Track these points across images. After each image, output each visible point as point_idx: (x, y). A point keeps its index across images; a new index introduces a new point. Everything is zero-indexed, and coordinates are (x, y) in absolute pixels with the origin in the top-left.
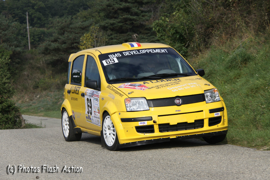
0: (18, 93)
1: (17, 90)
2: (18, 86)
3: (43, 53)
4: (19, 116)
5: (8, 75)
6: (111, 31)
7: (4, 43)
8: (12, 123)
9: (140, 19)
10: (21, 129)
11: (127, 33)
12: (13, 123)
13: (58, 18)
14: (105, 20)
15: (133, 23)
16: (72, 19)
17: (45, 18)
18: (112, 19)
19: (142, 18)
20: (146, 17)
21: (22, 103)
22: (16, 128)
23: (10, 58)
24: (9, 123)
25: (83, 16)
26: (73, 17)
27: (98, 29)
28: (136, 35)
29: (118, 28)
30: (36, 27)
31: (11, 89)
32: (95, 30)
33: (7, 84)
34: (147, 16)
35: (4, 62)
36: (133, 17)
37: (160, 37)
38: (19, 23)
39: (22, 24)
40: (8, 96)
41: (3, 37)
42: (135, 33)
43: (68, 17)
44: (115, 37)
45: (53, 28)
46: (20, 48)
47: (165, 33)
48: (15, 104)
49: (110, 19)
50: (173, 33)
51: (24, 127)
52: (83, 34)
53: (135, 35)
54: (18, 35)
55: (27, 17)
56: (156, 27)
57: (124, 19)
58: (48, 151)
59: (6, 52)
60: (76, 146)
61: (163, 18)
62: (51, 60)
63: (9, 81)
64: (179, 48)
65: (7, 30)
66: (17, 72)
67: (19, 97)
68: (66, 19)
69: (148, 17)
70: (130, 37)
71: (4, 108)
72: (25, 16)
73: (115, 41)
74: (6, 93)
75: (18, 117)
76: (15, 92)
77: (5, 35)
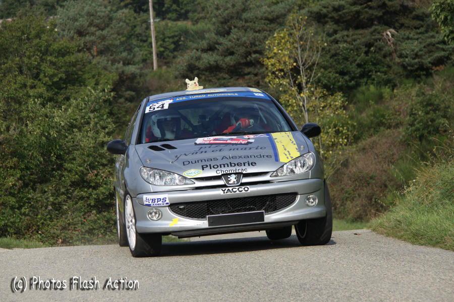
3: (184, 77)
5: (110, 126)
6: (335, 23)
7: (101, 56)
11: (370, 26)
15: (384, 4)
23: (114, 88)
24: (111, 232)
27: (306, 21)
28: (393, 31)
29: (350, 17)
30: (169, 19)
32: (298, 22)
35: (100, 98)
37: (448, 36)
38: (132, 11)
39: (139, 13)
40: (109, 171)
41: (99, 43)
42: (390, 27)
44: (343, 38)
45: (206, 20)
46: (134, 66)
52: (272, 31)
53: (390, 32)
54: (130, 37)
56: (438, 12)
58: (198, 291)
59: (105, 75)
63: (110, 139)
65: (108, 27)
70: (378, 36)
71: (101, 198)
73: (343, 47)
77: (103, 38)
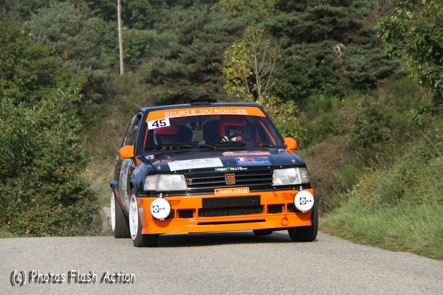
0: (97, 162)
1: (94, 156)
2: (97, 148)
3: (148, 82)
4: (97, 209)
5: (78, 126)
6: (289, 37)
7: (72, 61)
8: (82, 223)
9: (350, 13)
10: (101, 235)
11: (321, 40)
12: (85, 223)
13: (181, 9)
14: (278, 14)
15: (334, 21)
16: (209, 11)
17: (155, 10)
18: (292, 13)
19: (355, 10)
20: (364, 8)
21: (103, 184)
22: (91, 235)
23: (83, 90)
24: (76, 224)
25: (232, 6)
26: (210, 9)
27: (263, 33)
28: (342, 45)
29: (303, 32)
30: (136, 28)
31: (82, 154)
32: (255, 34)
33: (75, 143)
34: (365, 6)
35: (69, 99)
36: (336, 8)
37: (392, 52)
38: (102, 19)
39: (108, 21)
41: (70, 48)
42: (340, 42)
43: (201, 7)
44: (296, 50)
45: (171, 30)
46: (102, 71)
47: (402, 42)
48: (89, 185)
49: (287, 13)
50: (420, 43)
51: (107, 232)
52: (230, 42)
53: (340, 46)
54: (99, 43)
55: (119, 8)
56: (383, 30)
57: (316, 12)
59: (75, 78)
60: (211, 275)
61: (400, 11)
62: (164, 97)
63: (78, 137)
64: (431, 75)
65: (78, 33)
66: (95, 119)
67: (98, 172)
68: (198, 11)
69: (368, 8)
70: (328, 50)
71: (67, 193)
72: (115, 5)
73: (296, 59)
74: (71, 162)
75: (96, 211)
76: (90, 161)
77: (74, 44)
